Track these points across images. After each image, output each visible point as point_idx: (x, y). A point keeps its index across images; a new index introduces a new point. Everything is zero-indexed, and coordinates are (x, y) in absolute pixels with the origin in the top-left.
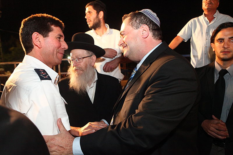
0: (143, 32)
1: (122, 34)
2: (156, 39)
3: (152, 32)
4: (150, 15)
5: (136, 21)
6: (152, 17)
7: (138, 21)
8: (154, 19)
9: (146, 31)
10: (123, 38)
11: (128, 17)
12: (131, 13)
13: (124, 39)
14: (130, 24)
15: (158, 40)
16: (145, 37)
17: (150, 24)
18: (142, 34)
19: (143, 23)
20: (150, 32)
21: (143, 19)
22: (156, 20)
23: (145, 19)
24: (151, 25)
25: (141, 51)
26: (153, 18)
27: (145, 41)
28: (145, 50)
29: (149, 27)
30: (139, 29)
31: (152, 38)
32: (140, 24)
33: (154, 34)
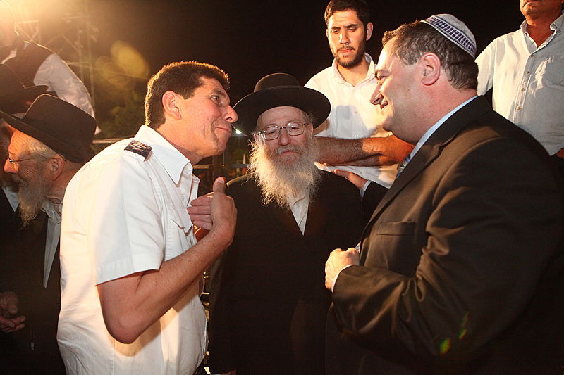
0: (425, 70)
1: (378, 75)
2: (460, 87)
3: (448, 72)
4: (445, 30)
5: (409, 44)
6: (451, 34)
7: (413, 46)
8: (457, 38)
9: (432, 68)
10: (381, 84)
11: (394, 36)
12: (401, 27)
13: (382, 89)
14: (397, 52)
15: (465, 89)
16: (430, 82)
17: (445, 51)
18: (423, 76)
19: (425, 49)
20: (442, 71)
21: (427, 40)
22: (462, 40)
23: (431, 39)
24: (447, 52)
25: (419, 115)
26: (454, 36)
27: (431, 93)
28: (429, 114)
29: (441, 60)
30: (416, 64)
31: (449, 84)
32: (418, 53)
33: (453, 75)
